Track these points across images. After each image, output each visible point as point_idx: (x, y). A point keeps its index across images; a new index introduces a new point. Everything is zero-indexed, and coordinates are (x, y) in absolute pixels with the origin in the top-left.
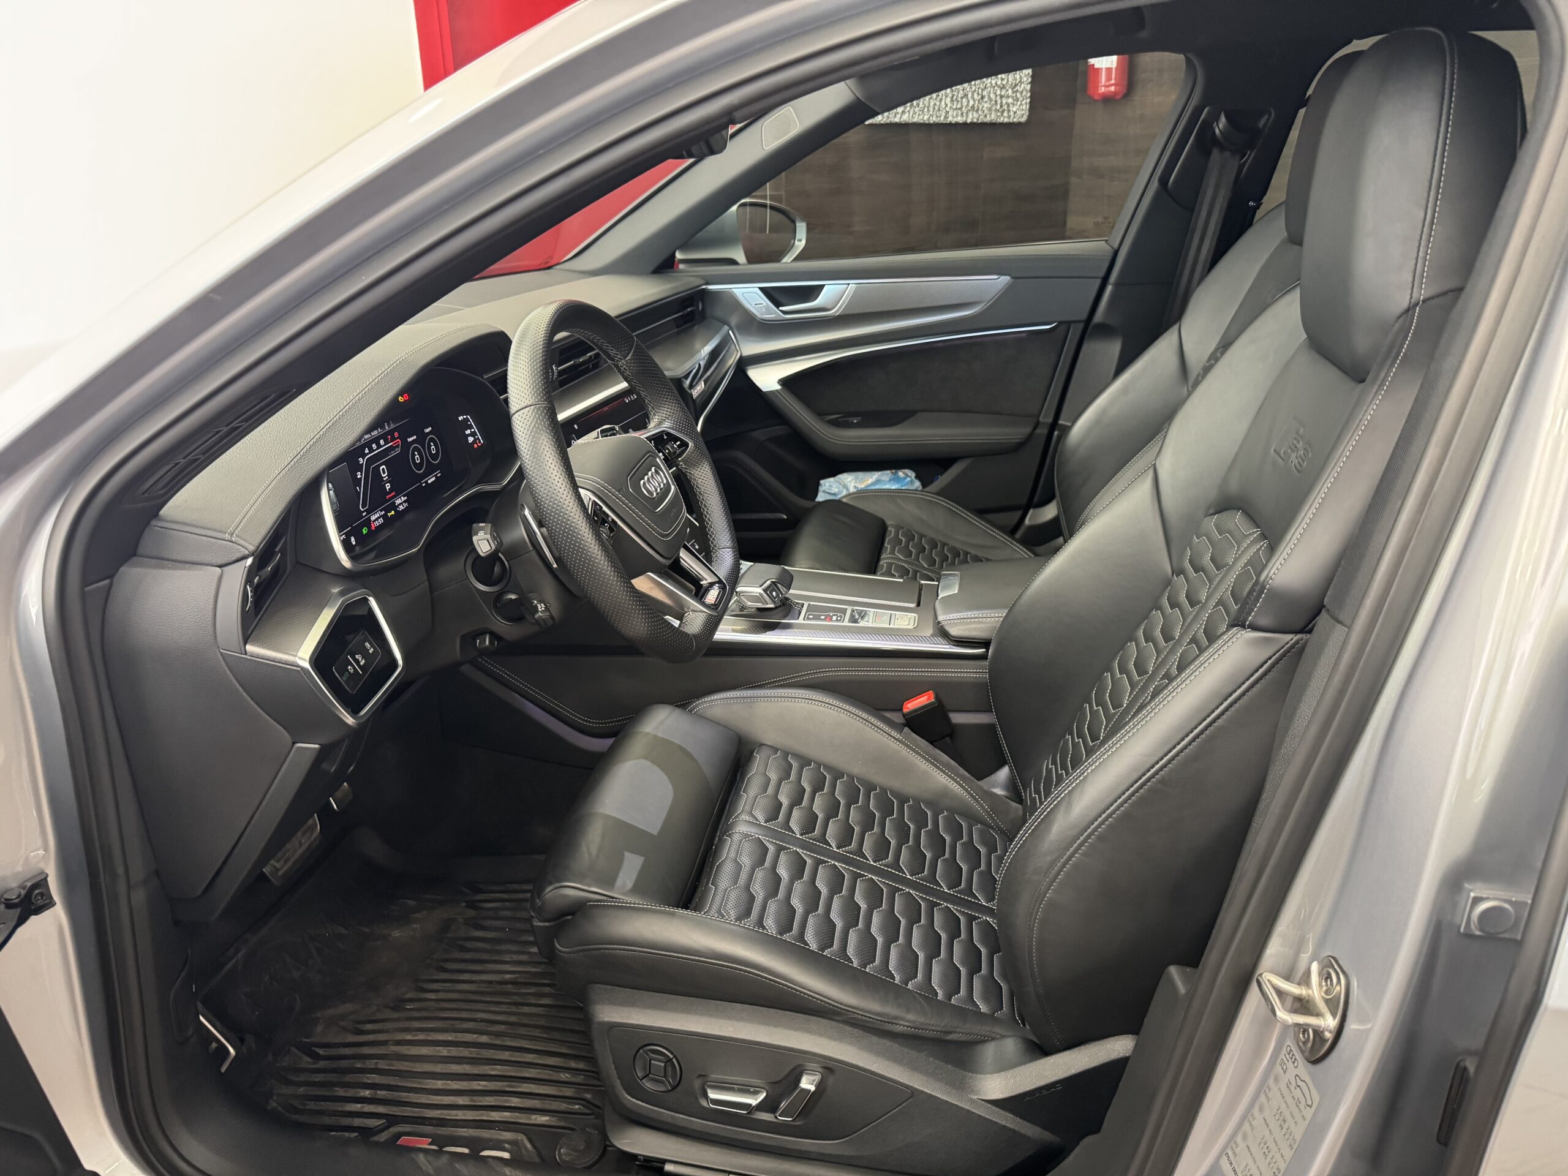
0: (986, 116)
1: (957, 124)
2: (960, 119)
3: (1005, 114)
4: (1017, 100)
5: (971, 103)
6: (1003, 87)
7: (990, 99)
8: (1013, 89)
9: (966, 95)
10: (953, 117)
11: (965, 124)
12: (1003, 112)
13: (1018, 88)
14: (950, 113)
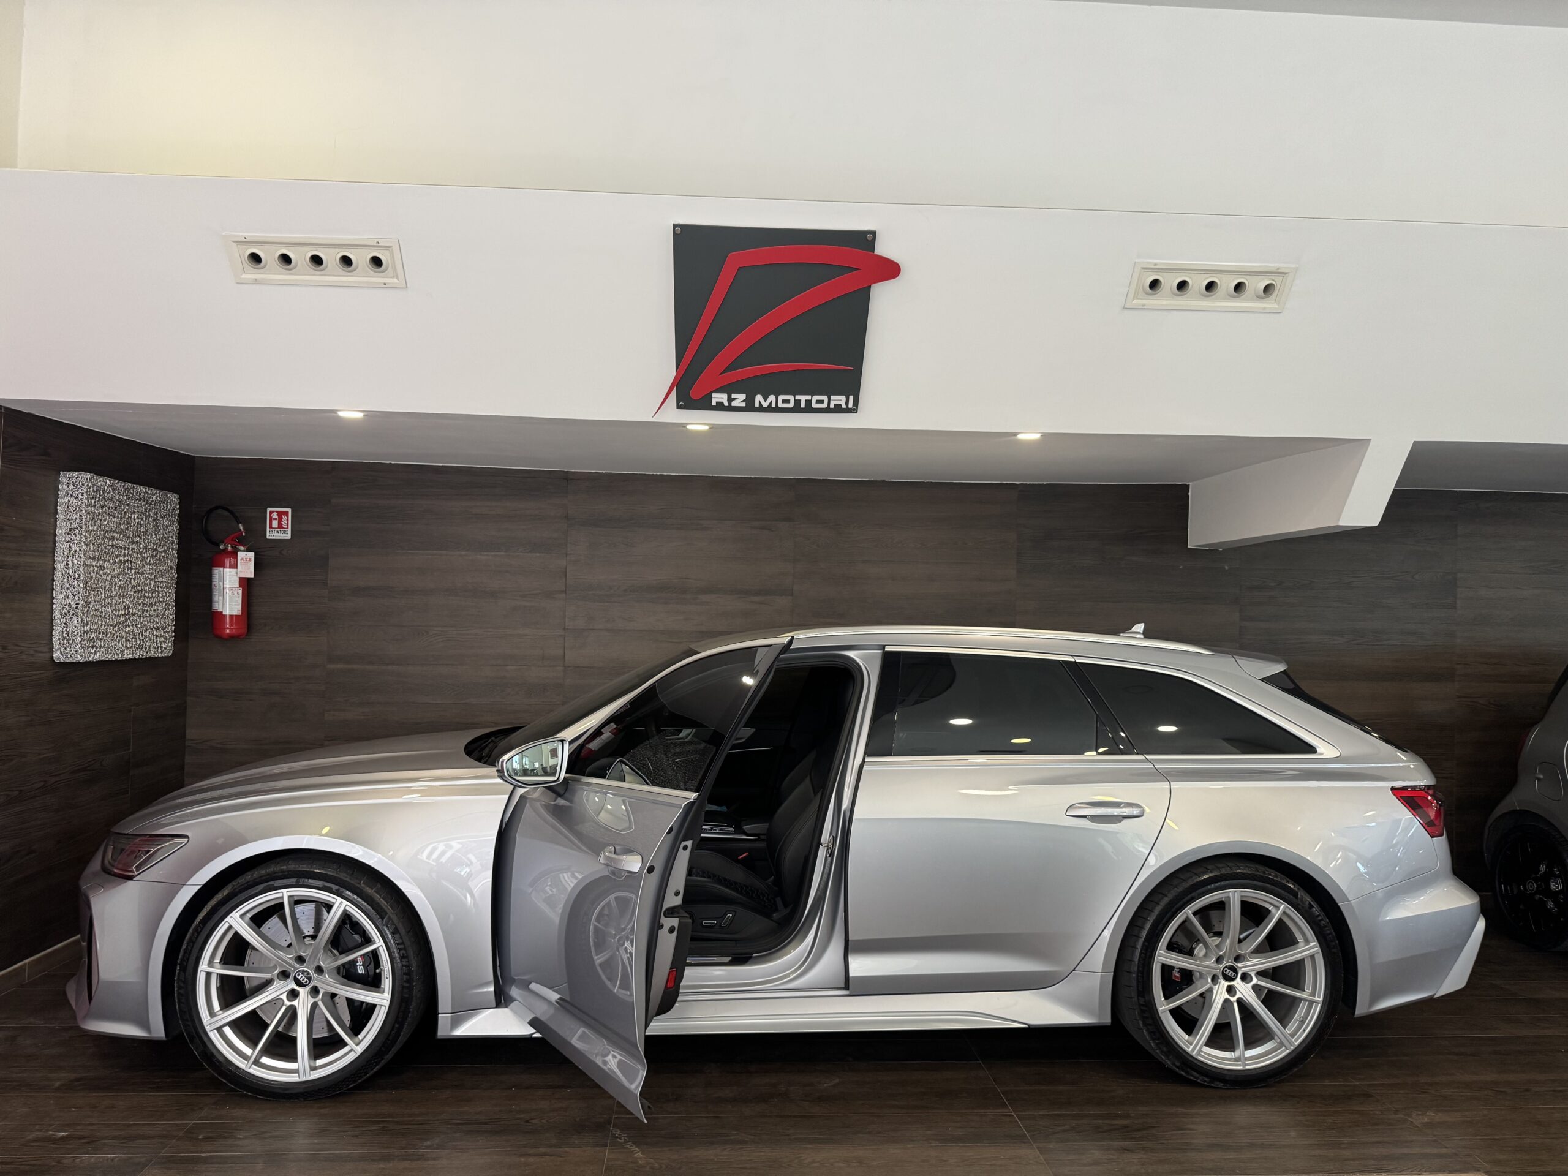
0: (147, 652)
1: (130, 659)
2: (130, 656)
3: (160, 651)
4: (166, 639)
5: (138, 642)
6: (157, 629)
7: (150, 639)
8: (163, 630)
9: (135, 636)
10: (127, 655)
11: (135, 659)
12: (158, 648)
13: (166, 630)
14: (126, 651)
